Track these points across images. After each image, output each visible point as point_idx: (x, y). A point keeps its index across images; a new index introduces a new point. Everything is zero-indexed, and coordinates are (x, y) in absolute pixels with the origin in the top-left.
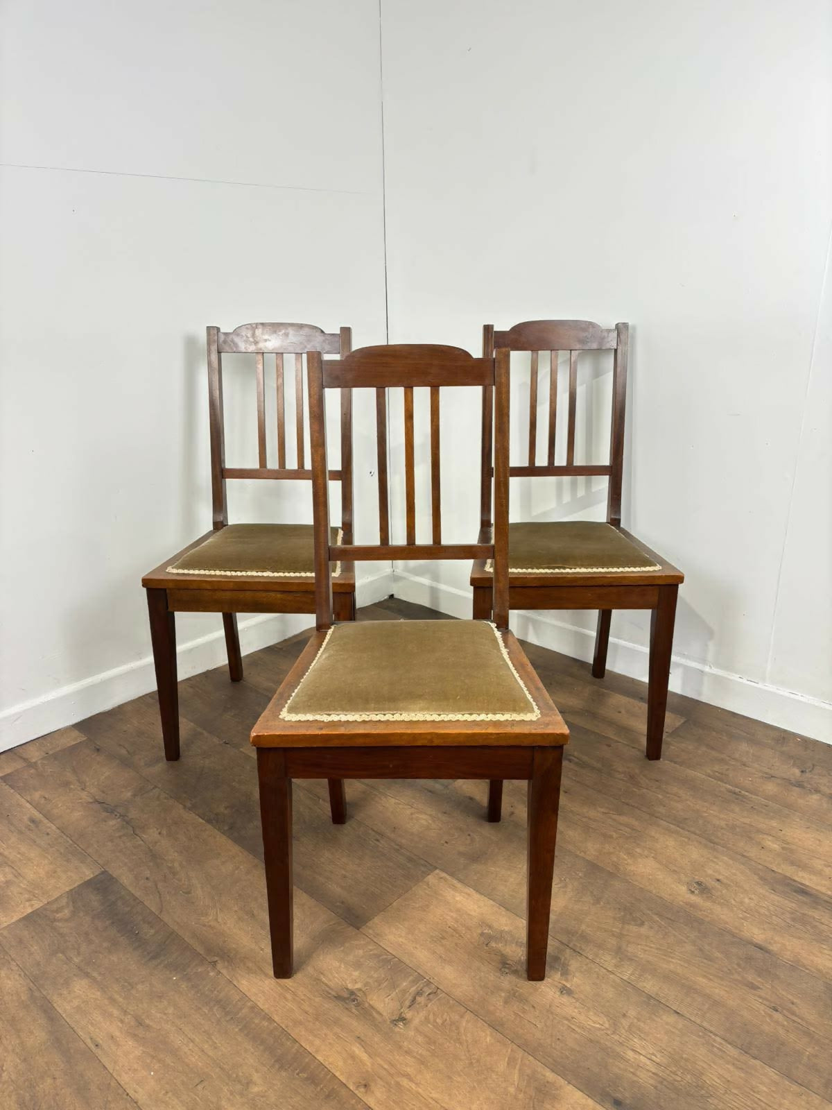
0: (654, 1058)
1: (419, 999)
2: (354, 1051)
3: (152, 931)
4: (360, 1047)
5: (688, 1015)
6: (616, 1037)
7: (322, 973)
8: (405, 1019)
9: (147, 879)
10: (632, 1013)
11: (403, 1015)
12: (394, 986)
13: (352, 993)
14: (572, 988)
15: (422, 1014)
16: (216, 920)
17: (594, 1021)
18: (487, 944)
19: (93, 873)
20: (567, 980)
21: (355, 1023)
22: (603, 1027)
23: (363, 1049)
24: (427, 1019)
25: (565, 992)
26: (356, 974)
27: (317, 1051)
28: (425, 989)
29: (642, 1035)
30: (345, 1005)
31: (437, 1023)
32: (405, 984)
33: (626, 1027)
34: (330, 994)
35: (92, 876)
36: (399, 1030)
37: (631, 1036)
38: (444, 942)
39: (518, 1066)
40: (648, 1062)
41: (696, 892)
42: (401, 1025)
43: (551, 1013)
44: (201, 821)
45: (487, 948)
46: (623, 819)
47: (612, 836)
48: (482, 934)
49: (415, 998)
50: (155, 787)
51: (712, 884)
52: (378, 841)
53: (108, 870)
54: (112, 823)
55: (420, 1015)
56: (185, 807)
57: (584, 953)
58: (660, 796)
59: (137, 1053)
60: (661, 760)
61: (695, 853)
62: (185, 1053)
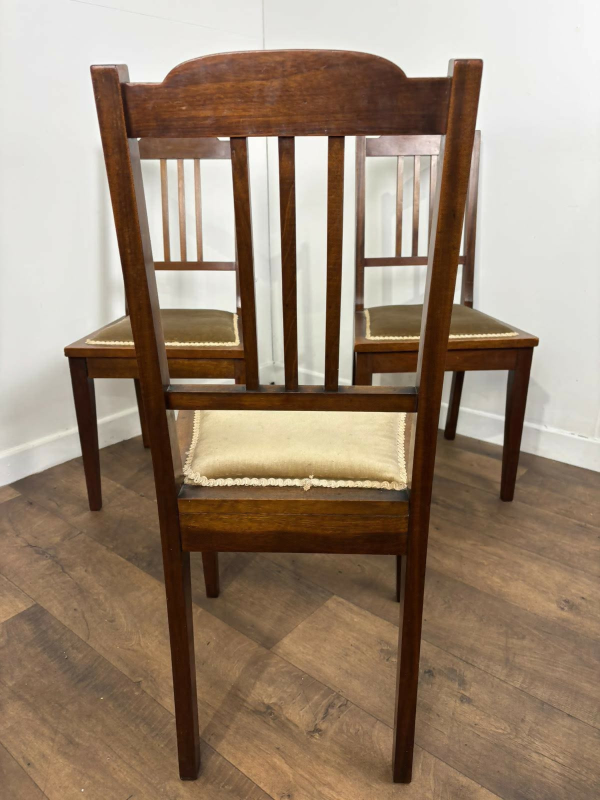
0: (557, 759)
1: (331, 711)
2: (276, 763)
3: (81, 656)
4: (280, 758)
5: (581, 718)
6: (520, 741)
7: (239, 690)
8: (320, 730)
9: (75, 610)
10: (530, 718)
11: (318, 727)
12: (307, 700)
13: (268, 707)
14: (471, 697)
15: (336, 725)
16: (139, 644)
17: (496, 727)
18: (388, 660)
19: (26, 606)
20: (464, 689)
21: (274, 736)
22: (506, 733)
23: (283, 760)
24: (341, 730)
25: (464, 700)
26: (270, 689)
27: (240, 764)
28: (336, 701)
29: (543, 738)
30: (264, 718)
31: (351, 733)
32: (316, 697)
33: (527, 732)
34: (248, 708)
35: (25, 608)
36: (316, 741)
37: (533, 740)
38: (348, 658)
39: (432, 772)
40: (553, 763)
41: (566, 608)
42: (317, 735)
43: (456, 720)
44: (122, 559)
45: (388, 663)
46: (490, 549)
47: (483, 564)
48: (382, 651)
49: (327, 710)
50: (81, 533)
51: (578, 601)
52: (279, 572)
53: (40, 603)
54: (45, 562)
55: (334, 727)
56: (108, 548)
57: (476, 665)
58: (518, 530)
59: (67, 770)
60: (513, 501)
61: (559, 575)
62: (114, 769)
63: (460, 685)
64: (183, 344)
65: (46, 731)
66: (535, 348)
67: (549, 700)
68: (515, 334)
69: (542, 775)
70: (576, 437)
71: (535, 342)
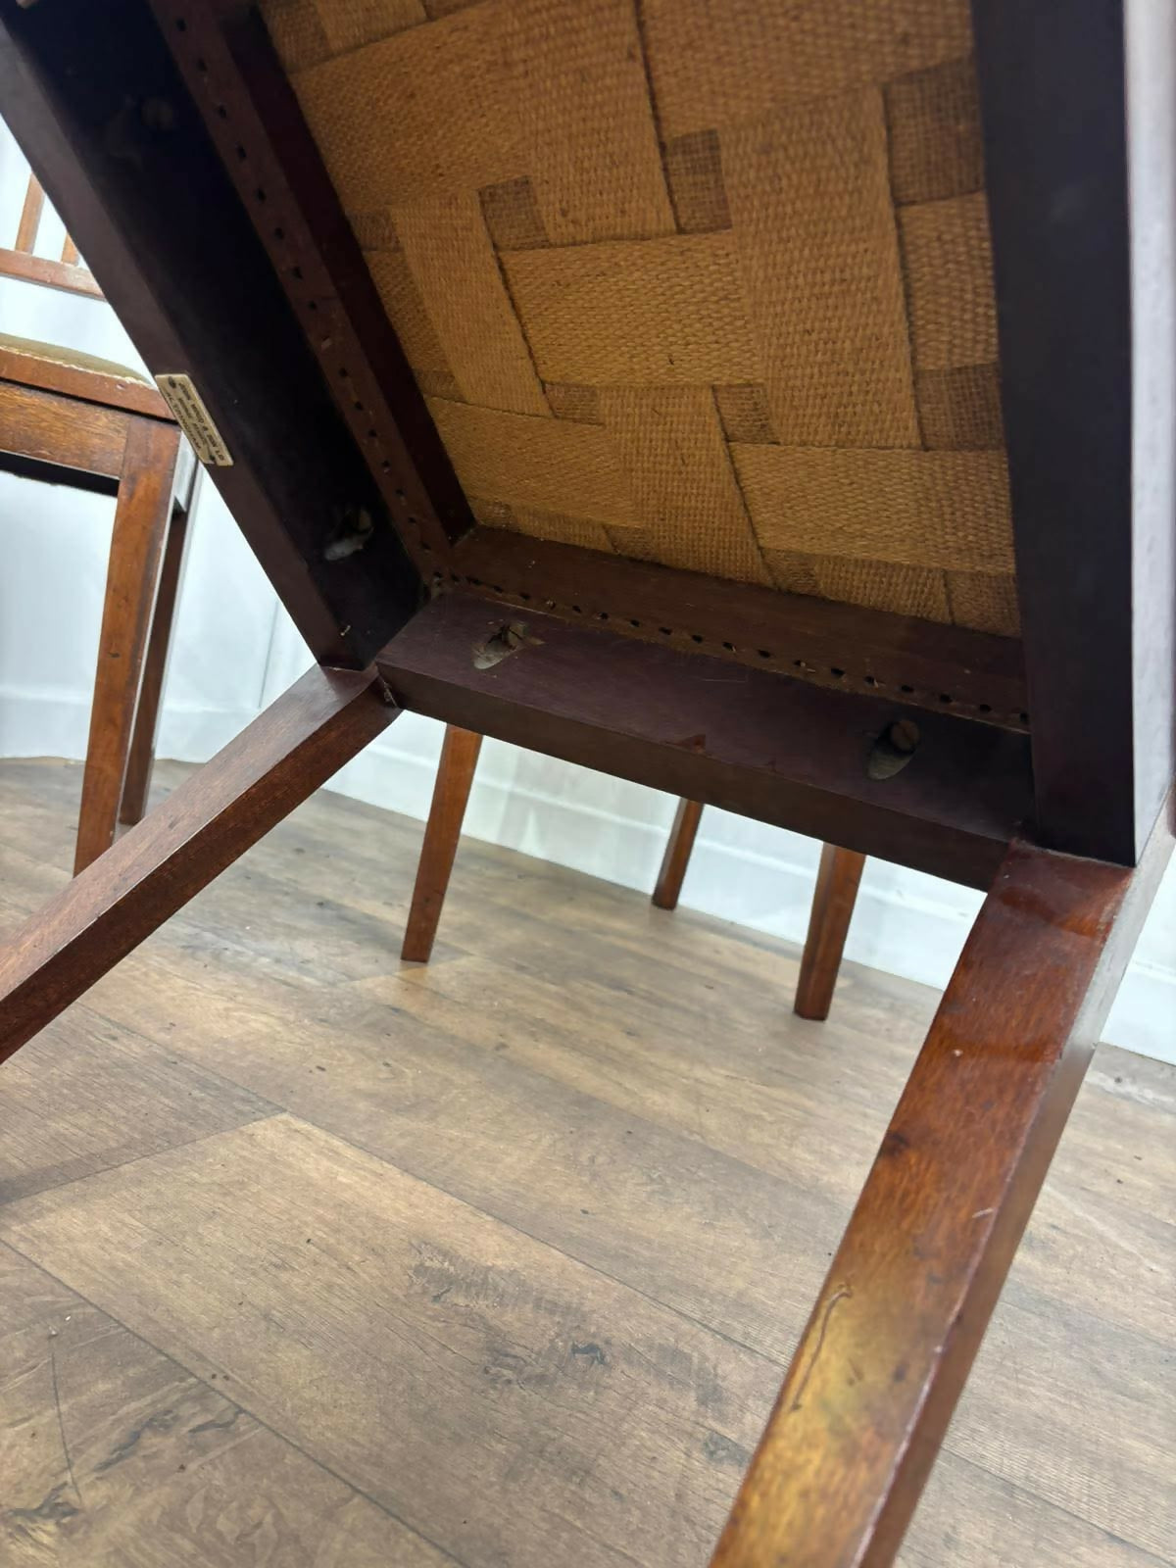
1: (151, 1441)
8: (73, 1512)
11: (70, 1495)
12: (55, 1388)
15: (157, 1498)
18: (437, 1298)
20: (722, 1418)
24: (174, 1520)
25: (723, 1453)
28: (187, 1410)
32: (102, 1387)
36: (31, 1551)
38: (284, 1276)
42: (46, 1532)
43: (688, 1519)
45: (437, 1306)
46: (777, 1092)
48: (420, 1270)
49: (136, 1437)
55: (147, 1500)
57: (757, 1348)
63: (702, 1402)
67: (1028, 1478)
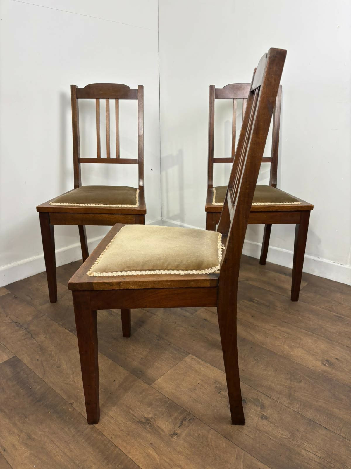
0: (317, 453)
1: (184, 423)
2: (150, 452)
3: (39, 387)
4: (153, 449)
5: (332, 430)
6: (295, 443)
7: (130, 409)
8: (177, 434)
9: (37, 360)
10: (302, 429)
11: (176, 432)
12: (170, 415)
13: (147, 419)
14: (267, 416)
15: (187, 431)
16: (73, 381)
17: (283, 434)
18: (219, 393)
19: (9, 357)
20: (264, 412)
21: (149, 436)
22: (287, 437)
23: (154, 451)
24: (189, 434)
25: (264, 418)
26: (149, 409)
27: (129, 452)
28: (187, 417)
29: (309, 441)
30: (144, 426)
31: (195, 436)
32: (176, 414)
33: (300, 437)
34: (135, 420)
35: (8, 359)
36: (174, 440)
37: (303, 442)
38: (196, 391)
39: (242, 460)
40: (314, 456)
41: (326, 365)
42: (175, 437)
43: (258, 430)
44: (67, 331)
45: (219, 394)
46: (283, 329)
47: (279, 337)
48: (216, 387)
49: (182, 422)
50: (44, 315)
51: (334, 361)
52: (159, 340)
53: (17, 356)
54: (21, 332)
55: (186, 432)
56: (59, 324)
57: (271, 397)
58: (300, 318)
59: (27, 454)
60: (299, 301)
61: (323, 345)
62: (54, 454)
63: (261, 409)
64: (105, 206)
65: (16, 431)
66: (311, 211)
67: (314, 418)
68: (300, 203)
69: (307, 463)
70: (336, 264)
71: (311, 208)
